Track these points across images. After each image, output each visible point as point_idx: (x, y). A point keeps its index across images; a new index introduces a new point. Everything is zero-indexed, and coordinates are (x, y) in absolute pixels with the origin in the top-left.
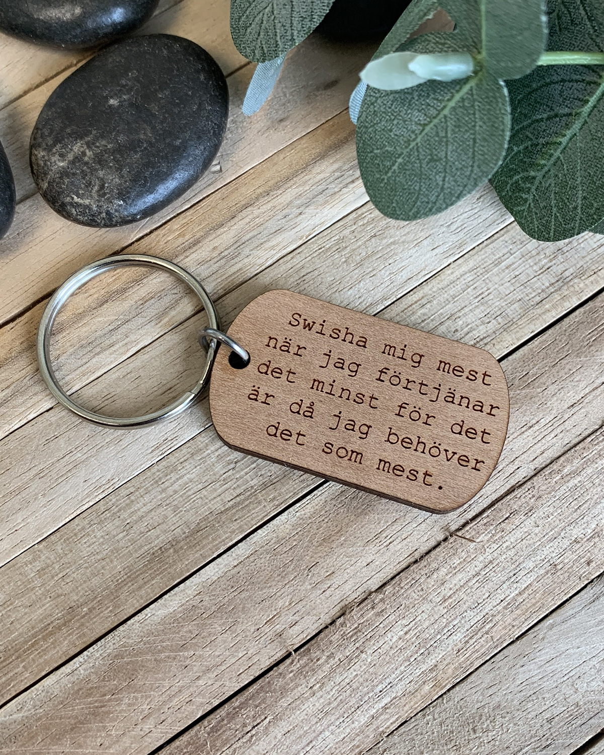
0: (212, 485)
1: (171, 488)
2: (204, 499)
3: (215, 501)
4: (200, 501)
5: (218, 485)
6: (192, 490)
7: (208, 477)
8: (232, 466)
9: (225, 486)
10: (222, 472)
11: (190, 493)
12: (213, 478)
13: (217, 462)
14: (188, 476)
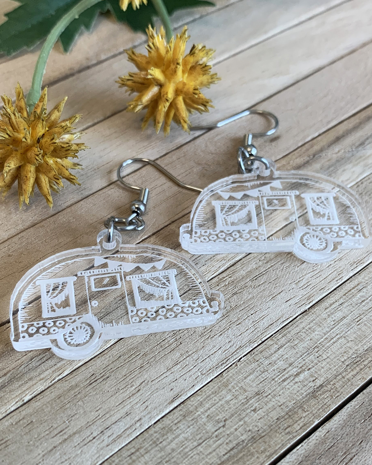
0: (206, 442)
1: (169, 447)
2: (201, 454)
3: (211, 455)
4: (197, 457)
5: (211, 441)
6: (189, 447)
7: (202, 434)
8: (222, 424)
9: (218, 442)
10: (213, 430)
11: (187, 450)
12: (206, 435)
13: (208, 421)
14: (183, 435)
